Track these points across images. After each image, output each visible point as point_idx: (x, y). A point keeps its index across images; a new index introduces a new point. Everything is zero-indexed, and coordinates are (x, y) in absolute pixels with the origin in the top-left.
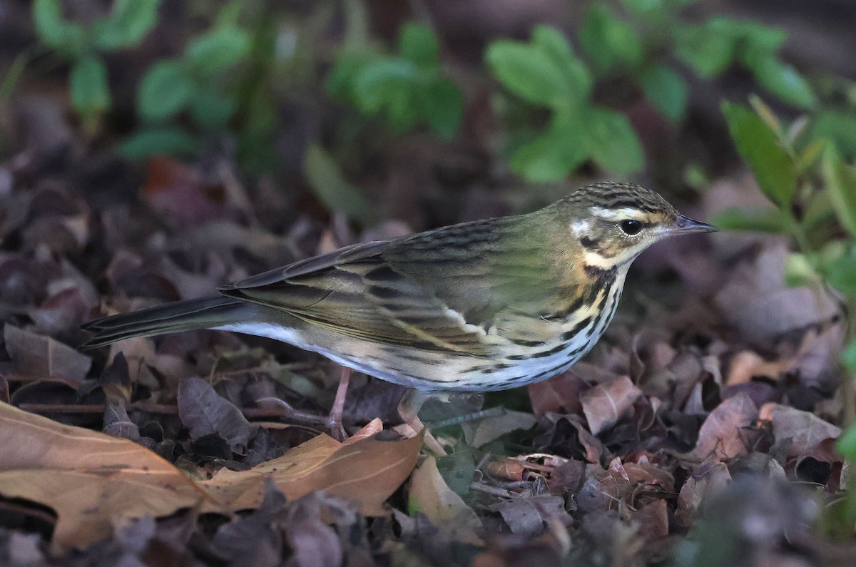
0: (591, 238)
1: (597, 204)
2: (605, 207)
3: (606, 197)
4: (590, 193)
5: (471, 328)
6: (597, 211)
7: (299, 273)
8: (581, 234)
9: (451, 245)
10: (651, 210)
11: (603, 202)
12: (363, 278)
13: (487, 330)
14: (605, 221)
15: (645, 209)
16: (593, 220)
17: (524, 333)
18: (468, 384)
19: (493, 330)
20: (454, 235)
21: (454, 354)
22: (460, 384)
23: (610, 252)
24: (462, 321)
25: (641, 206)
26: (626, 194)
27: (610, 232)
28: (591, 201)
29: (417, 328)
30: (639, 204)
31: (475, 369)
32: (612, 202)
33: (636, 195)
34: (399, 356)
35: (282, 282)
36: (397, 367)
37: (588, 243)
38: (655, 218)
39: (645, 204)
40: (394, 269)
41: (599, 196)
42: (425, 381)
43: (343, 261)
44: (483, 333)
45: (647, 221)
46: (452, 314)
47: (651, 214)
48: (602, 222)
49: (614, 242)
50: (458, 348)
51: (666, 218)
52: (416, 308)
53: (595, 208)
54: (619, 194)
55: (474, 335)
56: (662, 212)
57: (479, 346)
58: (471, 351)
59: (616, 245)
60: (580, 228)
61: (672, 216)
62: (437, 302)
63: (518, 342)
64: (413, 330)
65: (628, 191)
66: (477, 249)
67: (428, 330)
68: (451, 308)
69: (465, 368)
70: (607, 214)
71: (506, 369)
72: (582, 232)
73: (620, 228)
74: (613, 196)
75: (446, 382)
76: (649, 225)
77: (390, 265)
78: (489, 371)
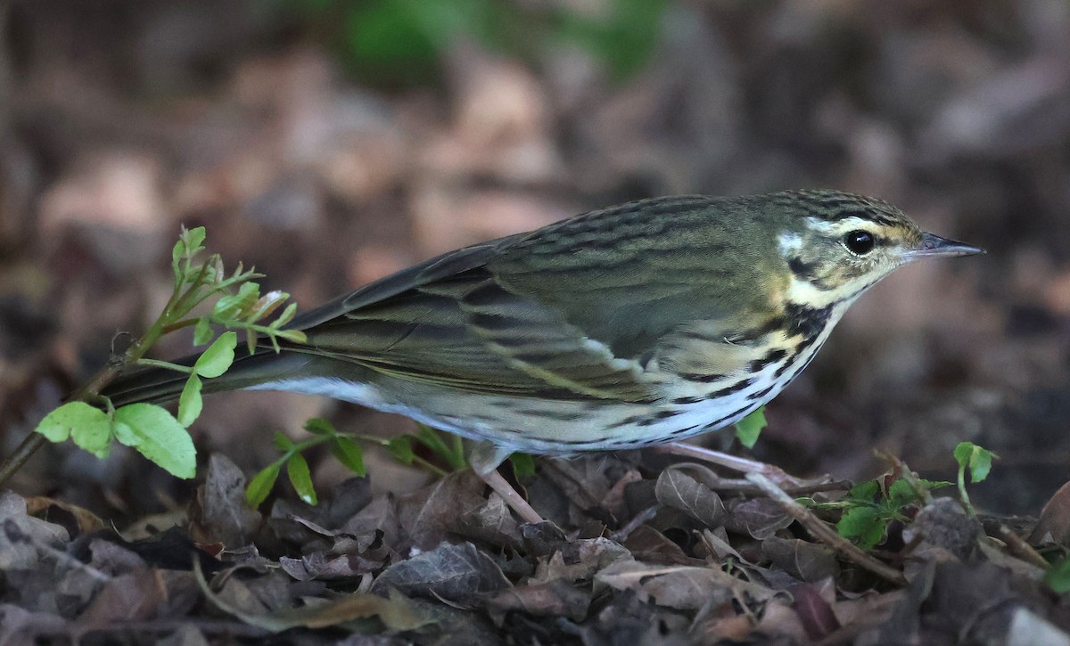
0: (805, 260)
1: (813, 214)
2: (824, 217)
3: (825, 205)
4: (802, 198)
5: (622, 364)
6: (814, 224)
7: (365, 303)
8: (790, 253)
9: (590, 244)
10: (889, 223)
11: (821, 210)
12: (460, 303)
13: (644, 364)
14: (823, 238)
15: (878, 221)
16: (808, 236)
17: (698, 364)
18: (618, 443)
19: (653, 364)
20: (592, 230)
21: (596, 403)
22: (607, 445)
23: (828, 283)
24: (609, 355)
25: (874, 217)
26: (854, 203)
27: (831, 252)
28: (806, 209)
29: (545, 370)
30: (871, 215)
31: (629, 421)
32: (833, 211)
33: (865, 204)
34: (518, 412)
35: (342, 317)
36: (515, 428)
37: (800, 268)
38: (894, 233)
39: (879, 214)
40: (506, 287)
41: (816, 203)
42: (557, 445)
43: (429, 279)
44: (639, 368)
45: (882, 236)
46: (594, 345)
47: (888, 228)
48: (819, 237)
49: (836, 269)
50: (604, 394)
51: (910, 233)
52: (542, 341)
53: (812, 218)
54: (843, 202)
55: (626, 373)
56: (903, 226)
57: (634, 388)
58: (624, 397)
59: (839, 274)
60: (791, 244)
61: (916, 232)
62: (570, 329)
63: (690, 377)
64: (539, 372)
65: (855, 199)
66: (630, 248)
67: (559, 371)
68: (592, 337)
69: (613, 421)
70: (826, 227)
71: (672, 418)
72: (793, 250)
73: (844, 245)
74: (835, 204)
75: (588, 442)
76: (885, 243)
77: (497, 280)
78: (647, 423)
